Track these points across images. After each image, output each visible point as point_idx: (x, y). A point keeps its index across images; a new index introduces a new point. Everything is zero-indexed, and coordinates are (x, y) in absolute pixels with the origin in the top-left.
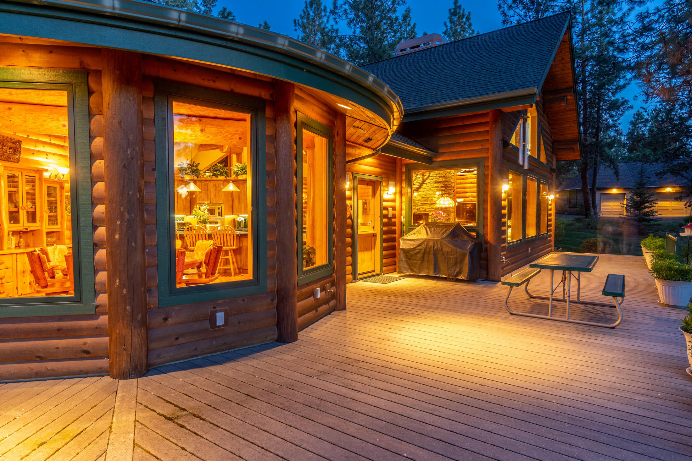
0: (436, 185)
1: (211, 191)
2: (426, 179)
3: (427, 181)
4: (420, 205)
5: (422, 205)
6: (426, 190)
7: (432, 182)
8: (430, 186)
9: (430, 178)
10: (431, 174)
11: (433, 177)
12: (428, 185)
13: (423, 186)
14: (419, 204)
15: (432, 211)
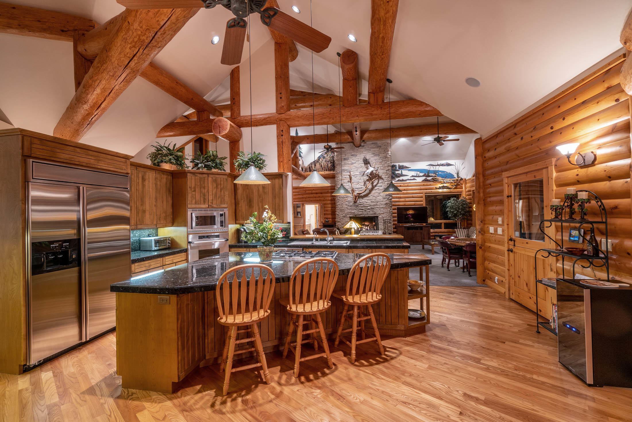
1: (210, 189)
2: (376, 186)
3: (376, 188)
4: (370, 209)
5: (371, 209)
6: (375, 195)
7: (381, 188)
8: (379, 191)
9: (379, 185)
10: (380, 181)
11: (381, 184)
12: (377, 191)
13: (373, 192)
14: (369, 208)
15: (382, 214)
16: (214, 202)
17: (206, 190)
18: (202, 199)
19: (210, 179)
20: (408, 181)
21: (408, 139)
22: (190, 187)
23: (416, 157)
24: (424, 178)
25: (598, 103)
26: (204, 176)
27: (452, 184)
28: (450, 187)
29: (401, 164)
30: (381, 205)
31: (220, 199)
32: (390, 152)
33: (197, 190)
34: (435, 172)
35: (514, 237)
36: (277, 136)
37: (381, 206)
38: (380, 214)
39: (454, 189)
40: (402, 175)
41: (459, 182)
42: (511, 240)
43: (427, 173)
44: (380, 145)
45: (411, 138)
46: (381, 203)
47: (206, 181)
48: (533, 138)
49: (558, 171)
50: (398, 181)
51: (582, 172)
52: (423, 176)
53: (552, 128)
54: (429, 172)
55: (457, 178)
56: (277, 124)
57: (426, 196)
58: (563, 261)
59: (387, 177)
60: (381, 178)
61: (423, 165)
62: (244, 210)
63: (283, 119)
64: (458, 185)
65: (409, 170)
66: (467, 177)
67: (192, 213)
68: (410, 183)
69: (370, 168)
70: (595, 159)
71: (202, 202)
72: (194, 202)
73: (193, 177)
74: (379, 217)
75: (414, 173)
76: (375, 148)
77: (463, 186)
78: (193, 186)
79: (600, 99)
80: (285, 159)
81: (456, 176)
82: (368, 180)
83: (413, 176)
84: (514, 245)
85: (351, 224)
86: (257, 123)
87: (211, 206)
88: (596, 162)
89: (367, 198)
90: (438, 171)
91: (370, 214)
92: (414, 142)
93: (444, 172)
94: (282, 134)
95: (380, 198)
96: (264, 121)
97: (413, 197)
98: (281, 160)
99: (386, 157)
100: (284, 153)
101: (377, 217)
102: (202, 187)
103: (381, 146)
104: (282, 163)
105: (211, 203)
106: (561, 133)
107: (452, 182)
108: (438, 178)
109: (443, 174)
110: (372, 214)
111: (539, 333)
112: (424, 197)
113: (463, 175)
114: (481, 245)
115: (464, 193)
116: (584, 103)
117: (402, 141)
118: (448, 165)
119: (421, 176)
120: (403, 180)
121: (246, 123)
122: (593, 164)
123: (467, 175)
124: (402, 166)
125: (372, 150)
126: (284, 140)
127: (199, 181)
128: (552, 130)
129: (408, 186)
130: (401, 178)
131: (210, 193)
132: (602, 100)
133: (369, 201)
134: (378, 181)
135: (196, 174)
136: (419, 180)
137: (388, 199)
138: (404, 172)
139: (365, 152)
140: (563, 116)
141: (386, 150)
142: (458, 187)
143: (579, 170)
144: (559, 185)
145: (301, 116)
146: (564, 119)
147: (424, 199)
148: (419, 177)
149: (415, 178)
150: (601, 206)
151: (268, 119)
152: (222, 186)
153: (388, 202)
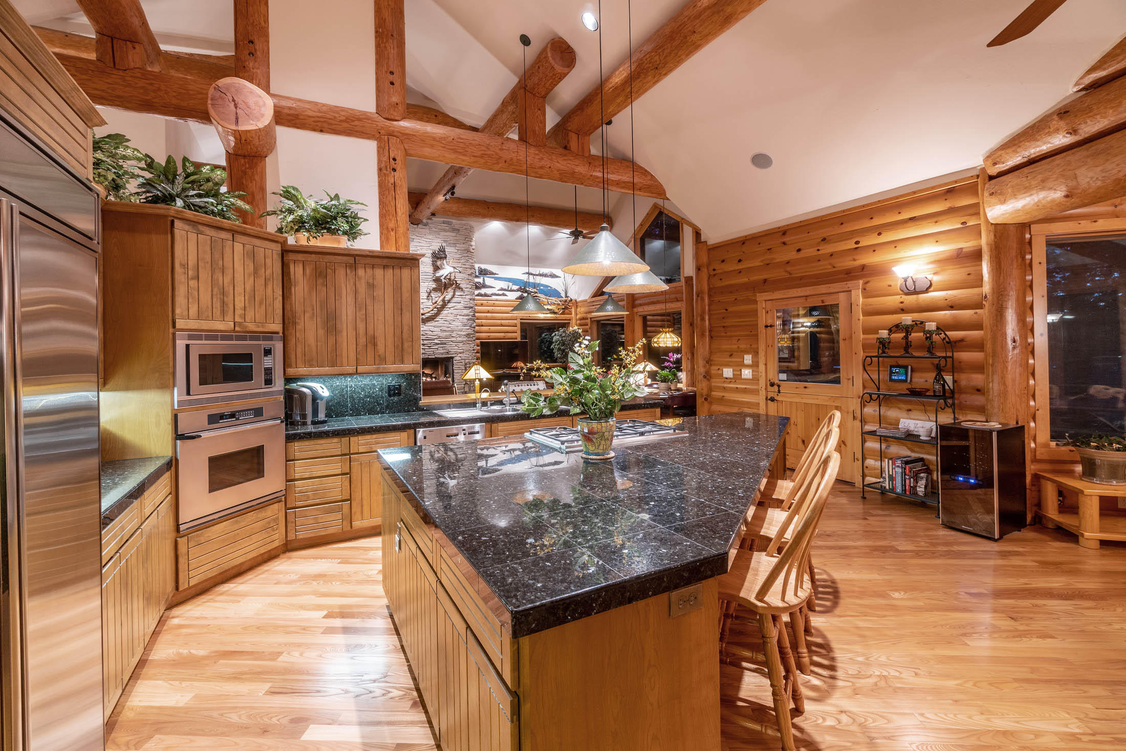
0: (466, 312)
1: (239, 277)
2: (449, 301)
3: (450, 305)
4: (438, 344)
5: (441, 344)
6: (448, 318)
7: (459, 306)
8: (455, 312)
9: (455, 300)
10: (457, 293)
11: (460, 299)
12: (451, 311)
13: (445, 312)
14: (436, 341)
15: (460, 353)
16: (250, 315)
17: (228, 279)
18: (217, 304)
19: (238, 247)
20: (494, 297)
21: (505, 226)
22: (182, 265)
23: (509, 256)
24: (519, 294)
25: (936, 222)
26: (224, 235)
27: (559, 307)
28: (556, 311)
29: (483, 266)
30: (460, 337)
31: (264, 307)
32: (473, 243)
33: (204, 275)
34: (535, 285)
35: (776, 381)
36: (380, 170)
37: (459, 339)
38: (456, 353)
39: (562, 314)
40: (484, 286)
41: (567, 305)
42: (772, 385)
43: (524, 288)
44: (457, 227)
45: (509, 224)
46: (459, 333)
47: (228, 252)
48: (820, 252)
49: (864, 297)
50: (478, 295)
51: (910, 300)
52: (518, 290)
53: (857, 243)
54: (527, 284)
55: (564, 299)
56: (379, 140)
57: (521, 323)
58: (880, 406)
59: (470, 286)
60: (460, 288)
61: (518, 272)
62: (311, 340)
63: (395, 134)
64: (566, 308)
65: (496, 279)
66: (579, 296)
67: (188, 346)
68: (497, 300)
69: (446, 266)
70: (931, 285)
71: (217, 311)
72: (193, 310)
73: (193, 236)
74: (455, 358)
75: (503, 285)
76: (450, 231)
77: (573, 310)
78: (192, 263)
79: (940, 218)
80: (400, 223)
81: (563, 294)
82: (435, 290)
83: (502, 289)
84: (779, 392)
85: (478, 372)
86: (325, 125)
87: (240, 324)
88: (932, 289)
89: (433, 323)
90: (539, 285)
91: (439, 353)
92: (512, 231)
93: (547, 286)
94: (395, 166)
95: (457, 324)
96: (345, 125)
97: (502, 325)
98: (391, 225)
99: (468, 251)
100: (398, 210)
101: (452, 358)
102: (217, 267)
103: (458, 230)
104: (393, 233)
105: (240, 316)
106: (874, 251)
107: (559, 304)
108: (539, 295)
109: (545, 289)
110: (442, 354)
111: (865, 498)
112: (519, 325)
113: (573, 295)
114: (707, 395)
115: (574, 321)
116: (912, 219)
117: (496, 226)
118: (553, 276)
119: (514, 291)
120: (486, 295)
121: (289, 115)
122: (927, 291)
123: (579, 295)
124: (485, 270)
125: (442, 233)
126: (398, 182)
127: (208, 248)
128: (857, 246)
129: (494, 305)
130: (483, 291)
131: (239, 289)
132: (943, 220)
133: (436, 329)
134: (454, 292)
135: (201, 228)
136: (513, 296)
137: (471, 326)
138: (489, 281)
139: (431, 237)
140: (879, 230)
141: (468, 238)
142: (566, 311)
143: (904, 297)
144: (867, 313)
145: (441, 138)
146: (879, 234)
147: (518, 329)
148: (512, 291)
149: (505, 292)
150: (944, 339)
151: (356, 123)
152: (269, 272)
153: (470, 331)
